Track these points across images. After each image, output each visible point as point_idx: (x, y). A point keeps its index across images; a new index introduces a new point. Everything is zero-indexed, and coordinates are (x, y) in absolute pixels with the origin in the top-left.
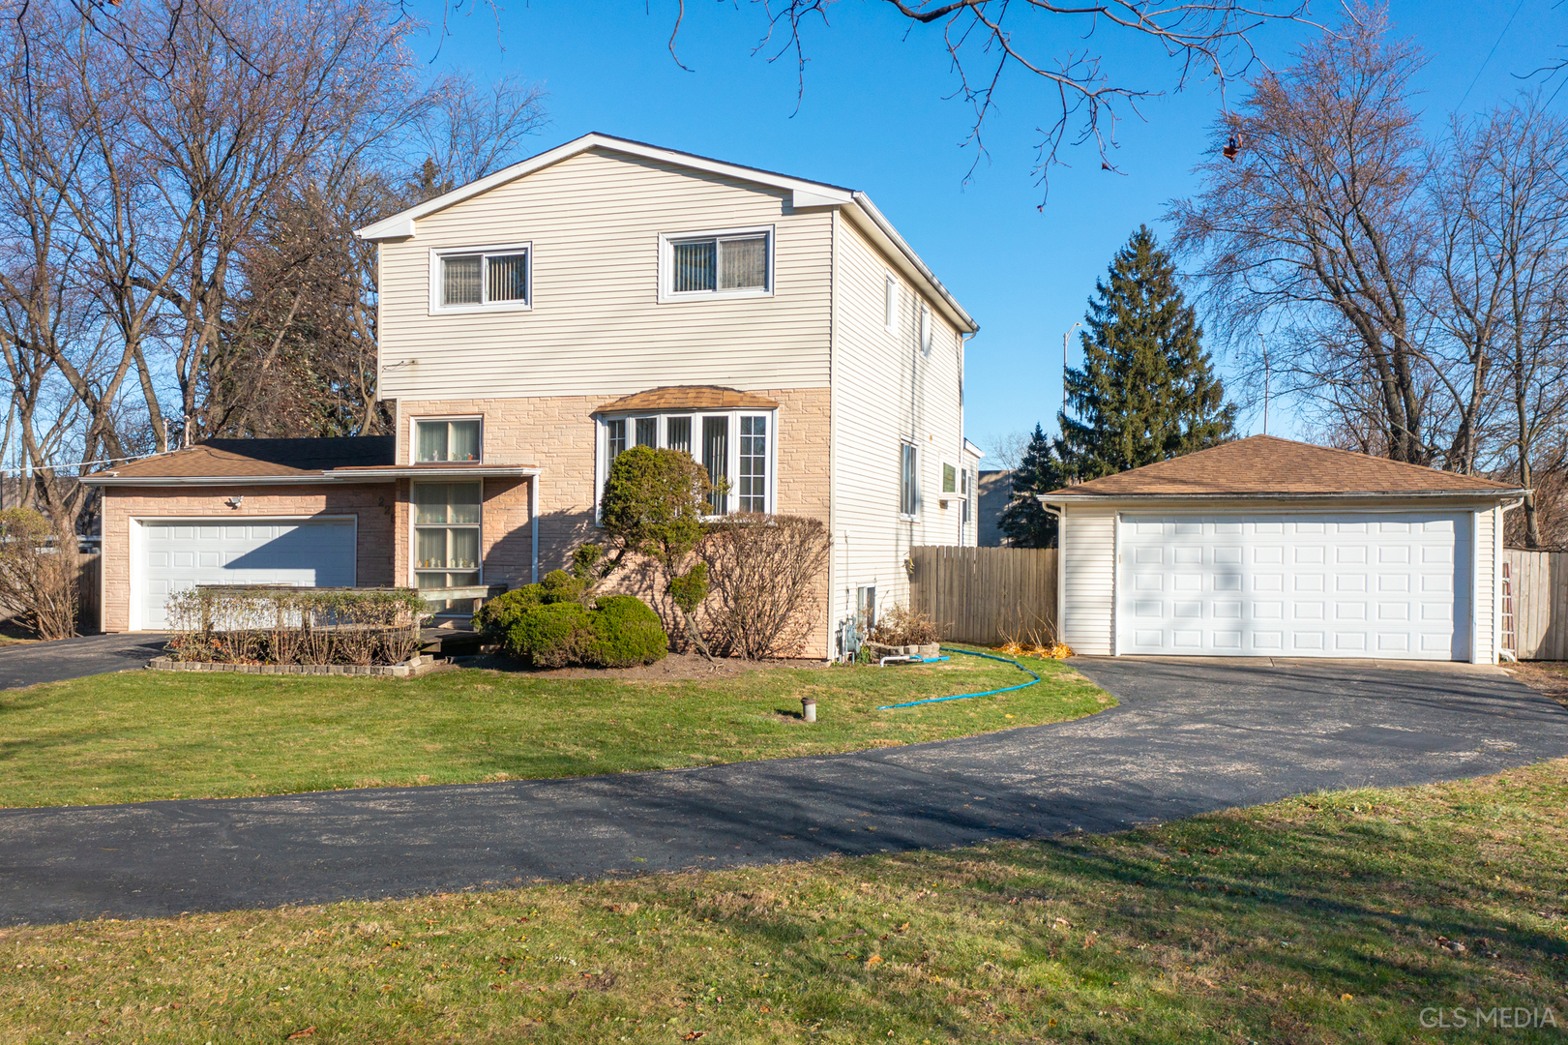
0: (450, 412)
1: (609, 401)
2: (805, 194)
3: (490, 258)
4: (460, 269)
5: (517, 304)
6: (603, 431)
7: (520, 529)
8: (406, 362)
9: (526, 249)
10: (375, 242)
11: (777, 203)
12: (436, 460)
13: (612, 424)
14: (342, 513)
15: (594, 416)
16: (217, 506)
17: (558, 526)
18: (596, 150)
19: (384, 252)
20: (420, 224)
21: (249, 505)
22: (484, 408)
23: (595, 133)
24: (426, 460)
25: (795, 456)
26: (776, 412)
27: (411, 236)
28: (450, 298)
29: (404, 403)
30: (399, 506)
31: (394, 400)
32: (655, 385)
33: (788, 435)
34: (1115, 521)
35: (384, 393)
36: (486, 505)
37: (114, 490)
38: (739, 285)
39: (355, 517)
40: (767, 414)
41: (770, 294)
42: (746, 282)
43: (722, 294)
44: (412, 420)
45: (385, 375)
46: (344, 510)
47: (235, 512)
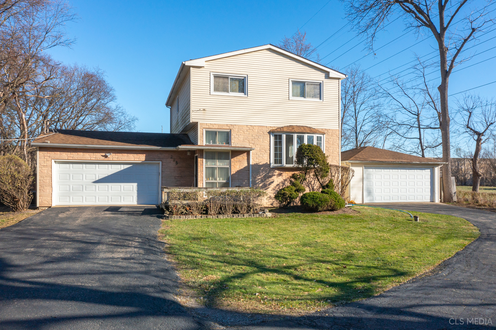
0: (218, 128)
1: (274, 128)
2: (333, 74)
3: (231, 78)
4: (221, 80)
5: (242, 94)
6: (272, 138)
7: (245, 168)
8: (201, 109)
9: (245, 77)
10: (190, 67)
11: (323, 75)
12: (211, 144)
13: (276, 136)
14: (155, 161)
15: (270, 133)
16: (98, 156)
17: (257, 168)
18: (270, 50)
19: (193, 71)
20: (206, 63)
21: (112, 157)
22: (231, 128)
23: (270, 44)
24: (208, 144)
25: (330, 148)
26: (324, 135)
27: (203, 67)
28: (216, 89)
29: (201, 124)
30: (199, 160)
31: (198, 122)
32: (289, 125)
33: (328, 142)
34: (363, 168)
35: (193, 120)
36: (232, 160)
37: (42, 149)
38: (313, 97)
39: (161, 162)
40: (322, 136)
41: (322, 101)
42: (314, 96)
43: (307, 99)
44: (204, 129)
45: (193, 113)
46: (156, 159)
47: (106, 159)
